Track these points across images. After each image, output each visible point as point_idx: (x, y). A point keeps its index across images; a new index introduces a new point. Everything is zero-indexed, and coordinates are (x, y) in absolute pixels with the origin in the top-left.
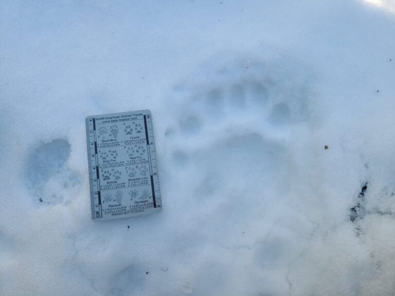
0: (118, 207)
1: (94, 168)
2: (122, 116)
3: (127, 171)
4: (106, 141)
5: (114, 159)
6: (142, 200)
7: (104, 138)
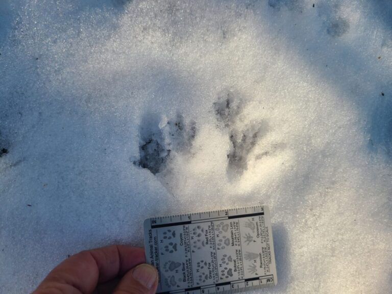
0: (262, 256)
1: (218, 289)
2: (152, 257)
3: (222, 248)
4: (185, 277)
5: (208, 265)
6: (256, 230)
7: (180, 280)
